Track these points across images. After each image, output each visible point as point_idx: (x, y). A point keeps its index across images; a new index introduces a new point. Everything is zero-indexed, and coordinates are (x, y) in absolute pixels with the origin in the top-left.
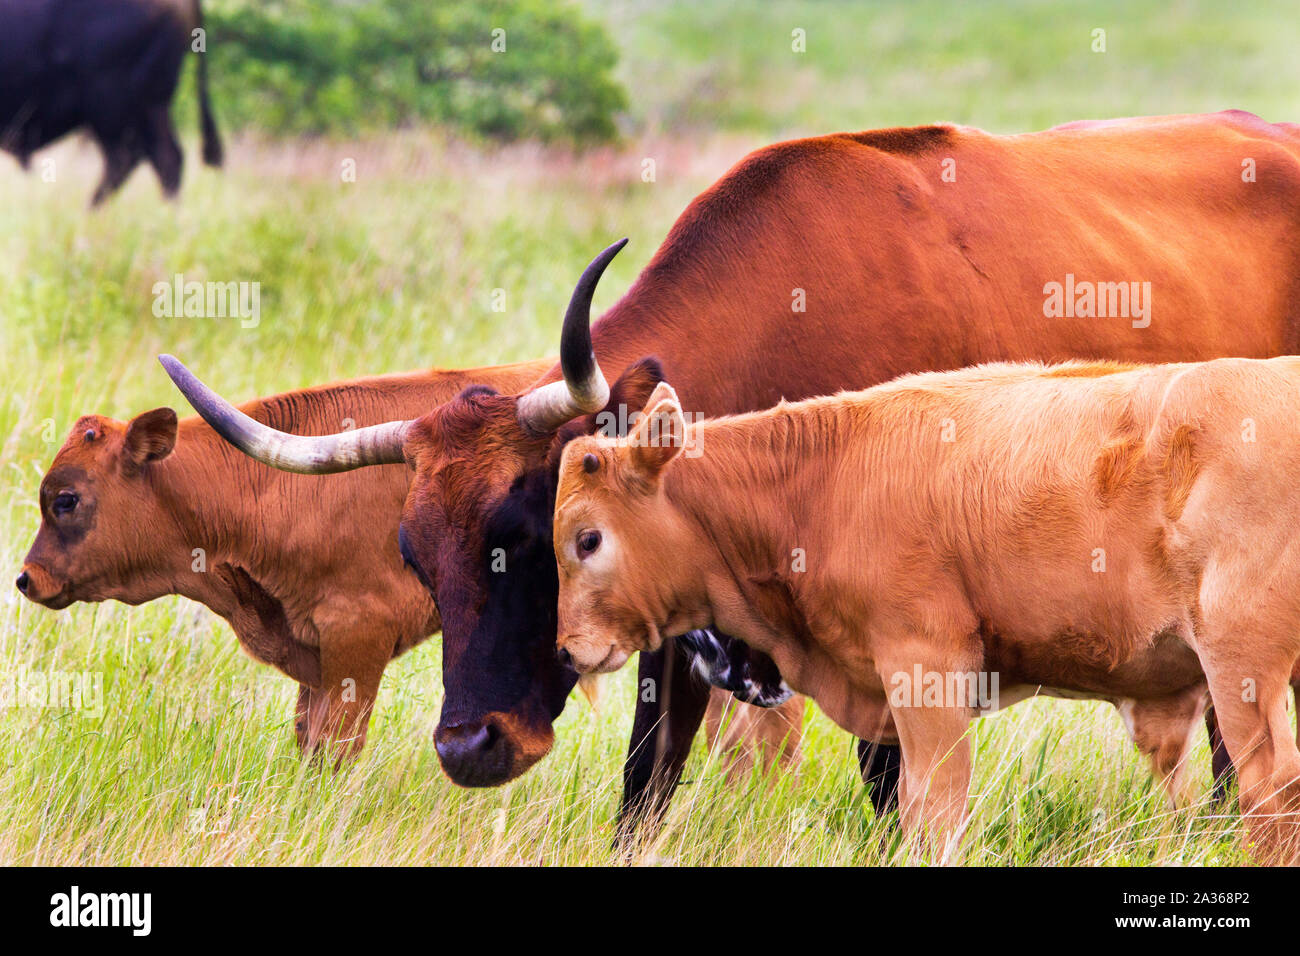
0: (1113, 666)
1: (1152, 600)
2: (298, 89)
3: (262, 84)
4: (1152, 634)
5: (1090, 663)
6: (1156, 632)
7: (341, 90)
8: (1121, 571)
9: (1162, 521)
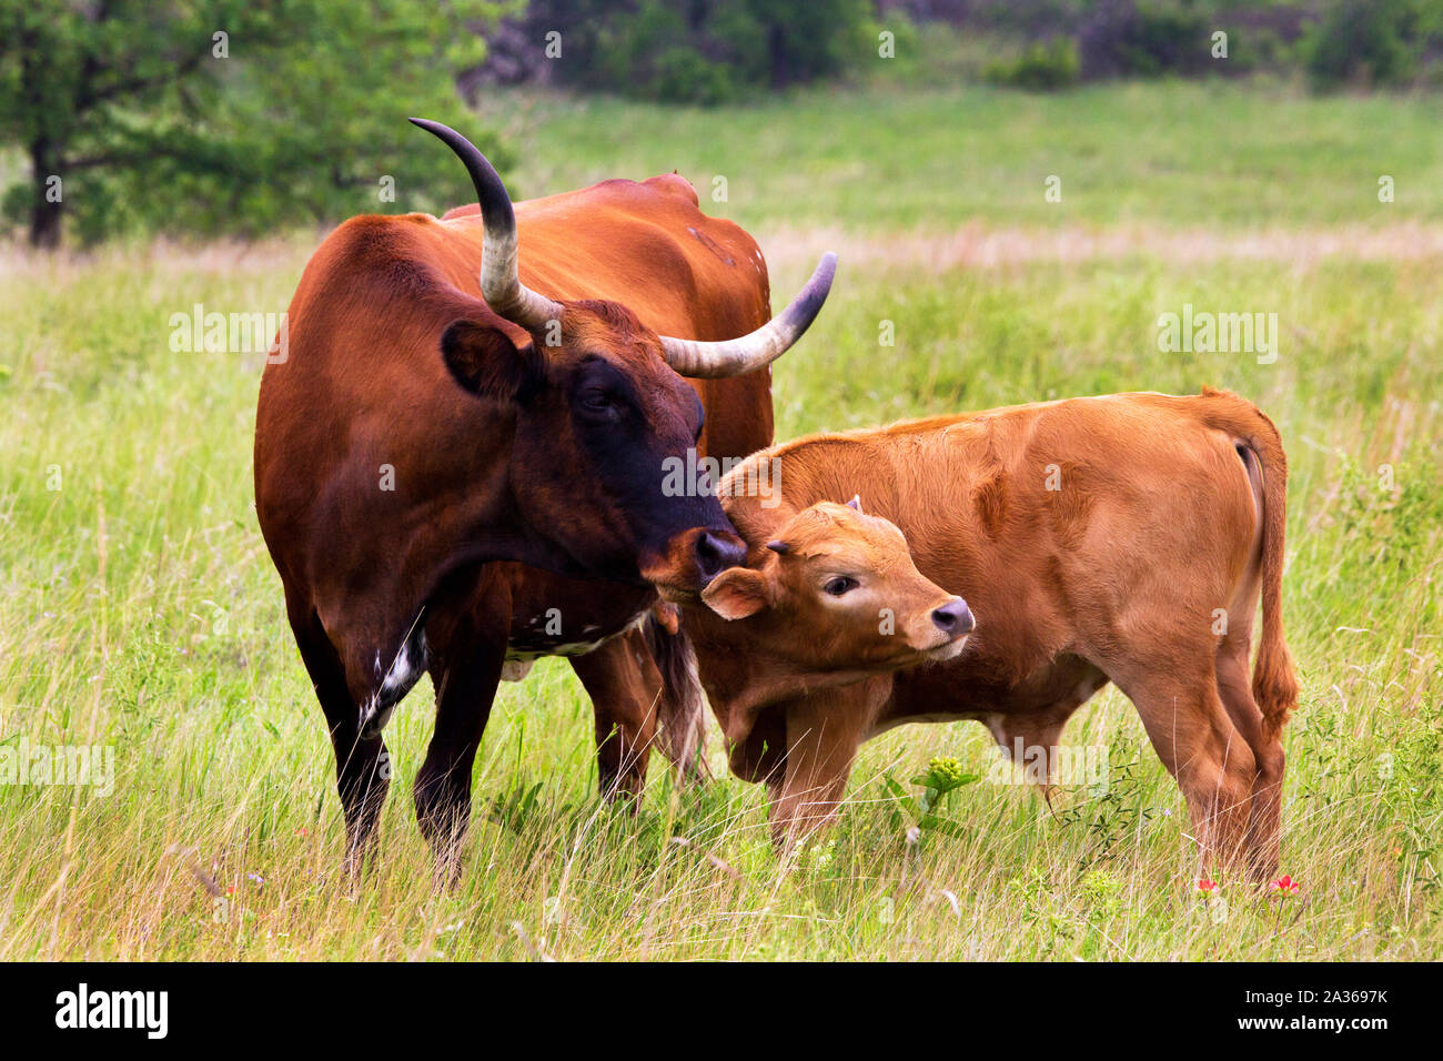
0: (1013, 684)
1: (1052, 622)
2: (225, 196)
3: (191, 193)
4: (1054, 652)
5: (991, 683)
6: (1058, 650)
7: (263, 200)
8: (1022, 600)
9: (1056, 551)
